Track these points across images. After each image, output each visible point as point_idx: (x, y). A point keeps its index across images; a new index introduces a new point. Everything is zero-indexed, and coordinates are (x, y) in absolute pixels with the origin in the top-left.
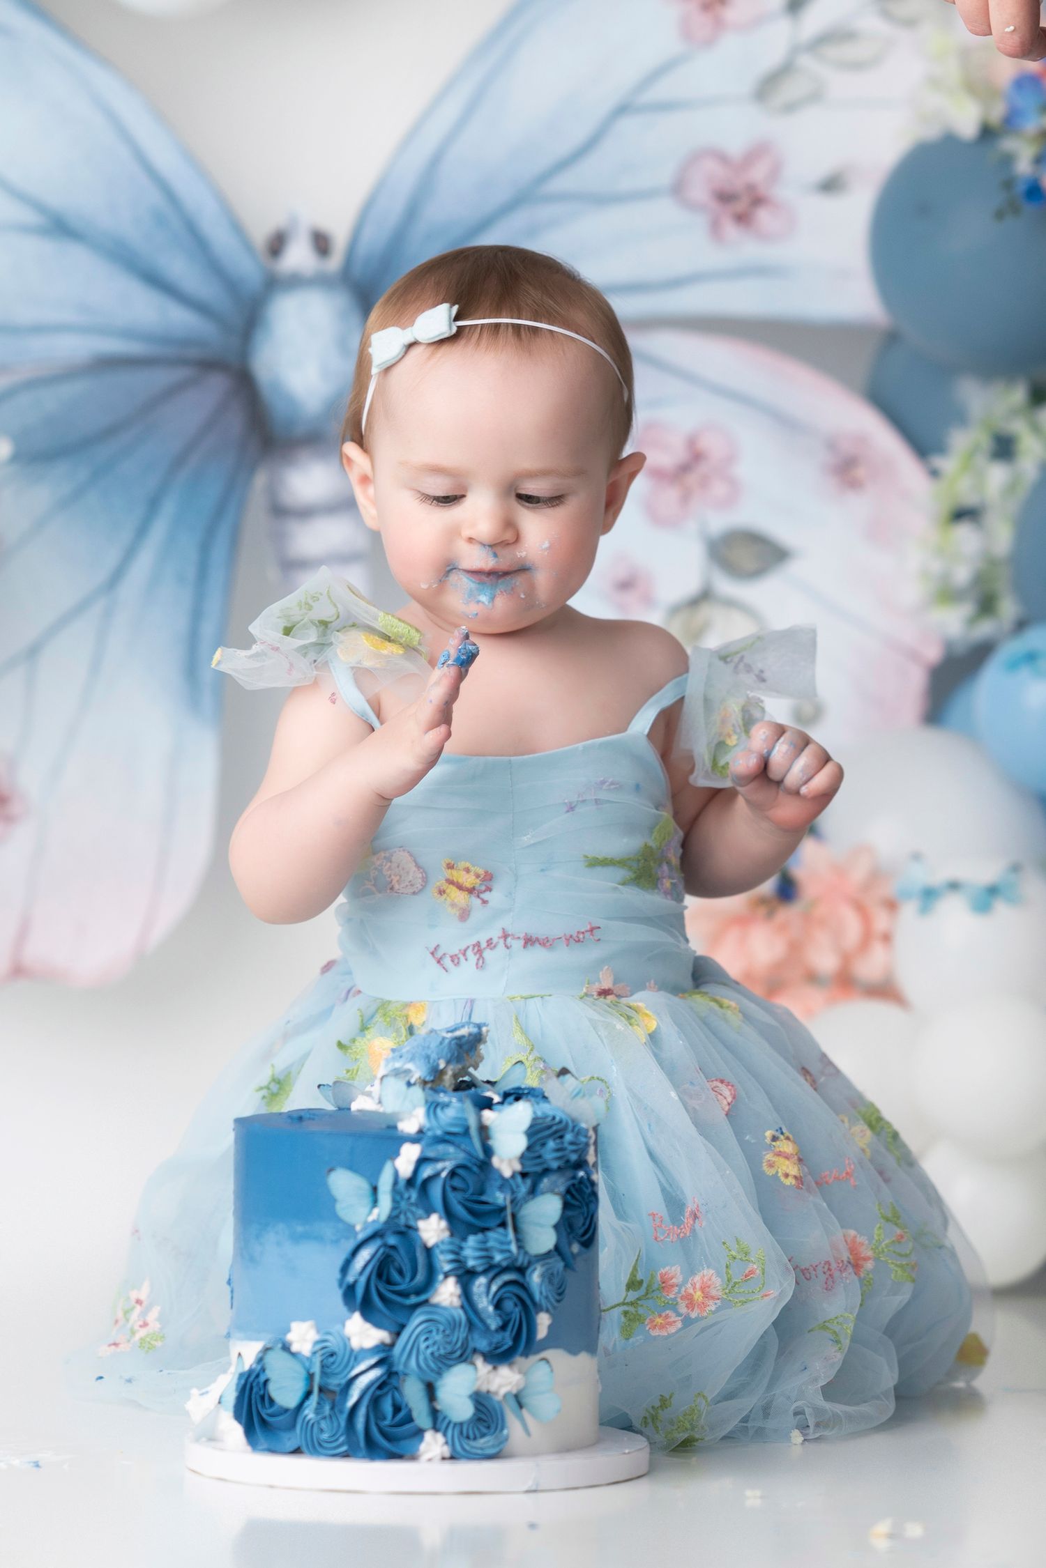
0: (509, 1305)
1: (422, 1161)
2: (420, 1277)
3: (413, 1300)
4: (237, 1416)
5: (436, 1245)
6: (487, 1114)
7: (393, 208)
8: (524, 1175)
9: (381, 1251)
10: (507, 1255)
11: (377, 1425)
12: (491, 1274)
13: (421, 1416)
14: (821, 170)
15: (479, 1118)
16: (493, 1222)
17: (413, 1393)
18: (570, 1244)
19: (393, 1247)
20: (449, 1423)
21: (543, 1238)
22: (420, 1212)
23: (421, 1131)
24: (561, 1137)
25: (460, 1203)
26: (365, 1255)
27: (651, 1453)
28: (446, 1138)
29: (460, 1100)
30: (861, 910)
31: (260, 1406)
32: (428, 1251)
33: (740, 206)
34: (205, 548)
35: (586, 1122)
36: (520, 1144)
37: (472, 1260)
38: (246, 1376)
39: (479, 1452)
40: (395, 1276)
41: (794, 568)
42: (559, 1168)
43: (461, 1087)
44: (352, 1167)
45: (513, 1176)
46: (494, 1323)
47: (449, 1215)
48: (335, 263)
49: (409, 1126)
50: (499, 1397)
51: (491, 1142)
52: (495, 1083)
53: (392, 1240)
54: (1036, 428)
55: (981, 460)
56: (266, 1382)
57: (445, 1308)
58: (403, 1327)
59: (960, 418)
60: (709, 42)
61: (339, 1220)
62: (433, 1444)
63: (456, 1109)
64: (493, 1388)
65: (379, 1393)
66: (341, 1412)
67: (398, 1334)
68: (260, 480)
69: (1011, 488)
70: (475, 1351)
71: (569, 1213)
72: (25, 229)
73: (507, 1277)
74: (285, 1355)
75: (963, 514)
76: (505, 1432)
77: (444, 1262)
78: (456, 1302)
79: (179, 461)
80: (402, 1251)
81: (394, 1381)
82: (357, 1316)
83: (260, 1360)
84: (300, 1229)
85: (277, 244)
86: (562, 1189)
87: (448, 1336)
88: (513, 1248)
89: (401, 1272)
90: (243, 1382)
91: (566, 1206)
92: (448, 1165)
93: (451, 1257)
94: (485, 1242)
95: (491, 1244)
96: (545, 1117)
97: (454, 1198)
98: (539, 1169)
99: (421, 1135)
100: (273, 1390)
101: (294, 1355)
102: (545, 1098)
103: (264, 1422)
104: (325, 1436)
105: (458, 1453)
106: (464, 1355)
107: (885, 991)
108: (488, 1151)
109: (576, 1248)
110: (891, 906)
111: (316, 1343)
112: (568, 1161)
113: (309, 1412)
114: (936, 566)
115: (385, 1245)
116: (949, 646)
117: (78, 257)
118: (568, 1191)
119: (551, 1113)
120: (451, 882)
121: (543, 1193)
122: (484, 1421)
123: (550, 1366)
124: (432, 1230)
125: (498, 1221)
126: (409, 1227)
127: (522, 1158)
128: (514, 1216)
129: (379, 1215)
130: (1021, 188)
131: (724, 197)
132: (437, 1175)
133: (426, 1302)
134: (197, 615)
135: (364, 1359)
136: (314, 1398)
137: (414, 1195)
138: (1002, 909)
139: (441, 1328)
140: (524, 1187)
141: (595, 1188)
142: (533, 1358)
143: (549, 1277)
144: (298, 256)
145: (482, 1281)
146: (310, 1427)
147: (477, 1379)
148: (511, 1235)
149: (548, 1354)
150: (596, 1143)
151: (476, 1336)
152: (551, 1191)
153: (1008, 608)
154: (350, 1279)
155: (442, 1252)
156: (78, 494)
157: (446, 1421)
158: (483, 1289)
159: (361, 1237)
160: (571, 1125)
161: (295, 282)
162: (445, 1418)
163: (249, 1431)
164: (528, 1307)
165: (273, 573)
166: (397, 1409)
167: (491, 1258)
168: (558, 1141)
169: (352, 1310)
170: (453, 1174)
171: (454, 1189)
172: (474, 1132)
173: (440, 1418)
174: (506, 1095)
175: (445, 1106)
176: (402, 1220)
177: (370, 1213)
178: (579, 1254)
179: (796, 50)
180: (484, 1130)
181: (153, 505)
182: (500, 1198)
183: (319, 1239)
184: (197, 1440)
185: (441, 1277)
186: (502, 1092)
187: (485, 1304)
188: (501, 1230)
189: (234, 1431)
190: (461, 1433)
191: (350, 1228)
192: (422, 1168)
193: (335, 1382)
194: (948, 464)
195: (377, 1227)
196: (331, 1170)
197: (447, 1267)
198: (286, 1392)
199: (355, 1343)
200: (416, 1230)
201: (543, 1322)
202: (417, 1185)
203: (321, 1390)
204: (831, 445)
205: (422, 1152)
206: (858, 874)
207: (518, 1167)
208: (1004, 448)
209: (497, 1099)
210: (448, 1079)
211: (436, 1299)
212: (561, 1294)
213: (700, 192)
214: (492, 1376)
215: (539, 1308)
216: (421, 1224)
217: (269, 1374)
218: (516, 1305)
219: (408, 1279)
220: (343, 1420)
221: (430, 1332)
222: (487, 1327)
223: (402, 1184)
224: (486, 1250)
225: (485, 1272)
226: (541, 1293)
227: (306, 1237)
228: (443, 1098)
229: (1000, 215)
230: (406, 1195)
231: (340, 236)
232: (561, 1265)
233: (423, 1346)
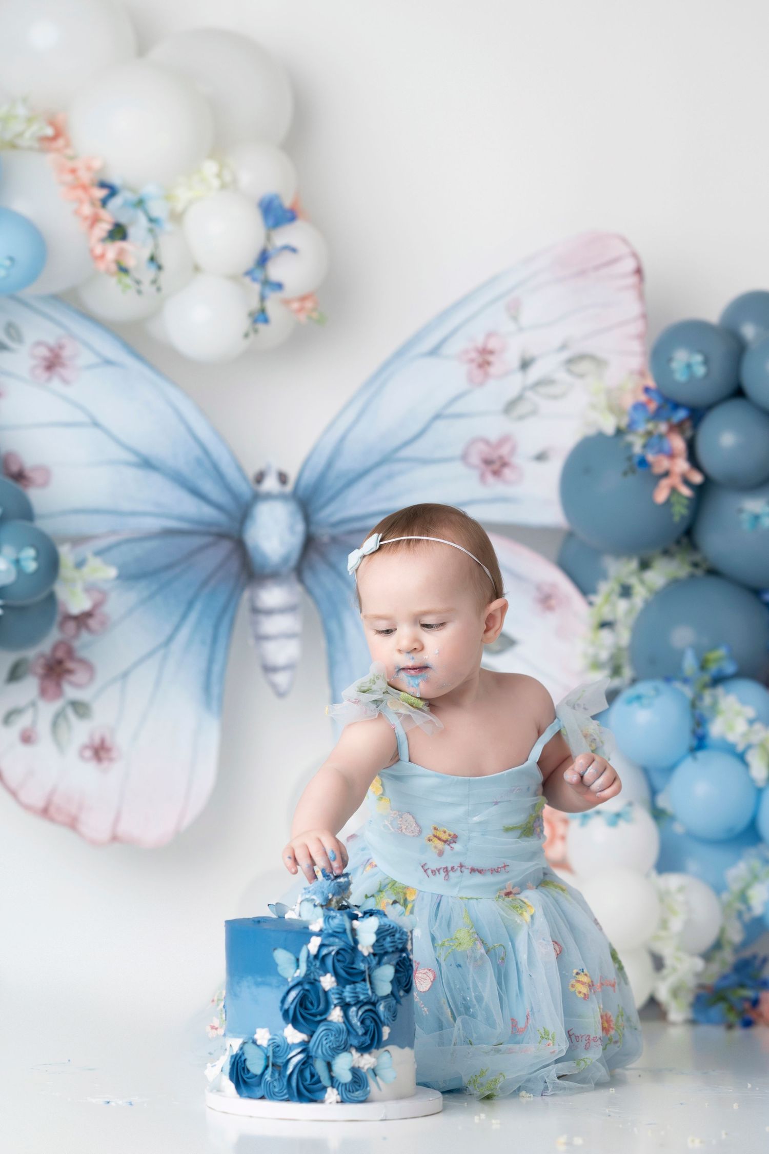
0: (368, 1022)
1: (322, 946)
2: (322, 1007)
3: (319, 1018)
4: (231, 1078)
5: (330, 990)
6: (355, 922)
7: (318, 460)
8: (375, 955)
9: (302, 992)
10: (366, 996)
11: (303, 1084)
12: (359, 1006)
13: (325, 1081)
14: (536, 450)
15: (351, 925)
16: (359, 979)
17: (320, 1067)
18: (399, 991)
19: (307, 990)
20: (339, 1084)
21: (385, 988)
22: (321, 972)
23: (321, 930)
24: (394, 935)
25: (342, 968)
26: (293, 994)
27: (443, 1100)
28: (334, 934)
29: (341, 915)
31: (242, 1074)
32: (326, 993)
33: (496, 467)
34: (216, 629)
35: (407, 928)
36: (372, 939)
37: (349, 998)
38: (234, 1058)
39: (356, 1099)
40: (309, 1006)
41: (518, 649)
42: (393, 952)
43: (342, 908)
44: (286, 948)
45: (369, 955)
46: (360, 1031)
47: (336, 974)
48: (289, 488)
49: (315, 927)
50: (364, 1070)
51: (357, 937)
52: (360, 906)
53: (307, 987)
54: (642, 582)
55: (615, 597)
56: (245, 1060)
57: (335, 1023)
58: (313, 1032)
59: (604, 576)
60: (481, 384)
61: (279, 975)
62: (332, 1095)
63: (339, 919)
64: (361, 1065)
65: (303, 1067)
66: (284, 1077)
67: (311, 1036)
69: (629, 611)
70: (351, 1046)
71: (398, 975)
72: (129, 464)
73: (367, 1007)
74: (254, 1046)
75: (605, 625)
76: (368, 1089)
77: (334, 999)
78: (341, 1020)
79: (204, 583)
80: (312, 992)
81: (310, 1061)
82: (290, 1026)
83: (241, 1049)
84: (259, 979)
85: (260, 478)
86: (394, 962)
87: (337, 1037)
88: (370, 992)
89: (312, 1004)
90: (233, 1060)
91: (397, 971)
92: (335, 949)
93: (338, 996)
94: (355, 989)
95: (358, 990)
96: (385, 925)
97: (338, 965)
98: (382, 952)
99: (320, 933)
100: (249, 1064)
101: (259, 1046)
102: (385, 915)
103: (245, 1082)
104: (276, 1090)
105: (344, 1099)
106: (346, 1048)
108: (356, 942)
109: (402, 993)
110: (566, 822)
111: (270, 1040)
112: (397, 948)
113: (267, 1077)
114: (590, 651)
115: (303, 989)
117: (156, 479)
118: (398, 964)
119: (388, 923)
120: (435, 836)
121: (384, 964)
122: (358, 1083)
123: (390, 1054)
124: (328, 982)
125: (362, 978)
126: (316, 980)
127: (374, 946)
128: (370, 976)
129: (300, 973)
130: (636, 460)
131: (487, 462)
132: (329, 953)
133: (325, 1019)
134: (211, 661)
135: (294, 1049)
136: (270, 1069)
137: (318, 963)
138: (622, 824)
139: (334, 1033)
140: (374, 961)
141: (411, 963)
142: (381, 1050)
143: (388, 1008)
144: (271, 484)
145: (354, 1009)
146: (268, 1084)
147: (353, 1060)
148: (368, 986)
149: (389, 1048)
150: (412, 939)
151: (351, 1038)
152: (388, 963)
153: (628, 673)
154: (286, 1006)
155: (333, 994)
156: (150, 598)
157: (338, 1083)
158: (354, 1013)
159: (291, 984)
160: (398, 930)
161: (268, 497)
162: (337, 1081)
163: (238, 1087)
164: (378, 1023)
165: (251, 642)
166: (312, 1076)
167: (358, 997)
168: (392, 937)
169: (287, 1023)
170: (338, 953)
172: (348, 932)
173: (335, 1081)
174: (365, 913)
175: (334, 918)
176: (312, 976)
177: (295, 972)
178: (403, 996)
179: (524, 389)
180: (353, 931)
181: (190, 605)
182: (362, 966)
183: (270, 985)
184: (211, 1091)
185: (333, 1007)
186: (363, 911)
187: (355, 1021)
188: (363, 983)
189: (230, 1087)
190: (346, 1089)
191: (286, 980)
192: (322, 950)
193: (280, 1061)
194: (597, 600)
195: (299, 979)
196: (275, 949)
197: (336, 1002)
198: (255, 1066)
199: (290, 1041)
200: (319, 981)
201: (386, 1031)
202: (319, 958)
203: (273, 1065)
204: (539, 588)
205: (322, 941)
207: (371, 951)
208: (626, 592)
209: (360, 915)
210: (334, 903)
211: (330, 1018)
212: (395, 1016)
213: (475, 459)
214: (360, 1059)
215: (383, 1024)
216: (322, 979)
217: (246, 1056)
218: (371, 1022)
219: (315, 1007)
220: (285, 1081)
221: (328, 1035)
222: (358, 1034)
223: (312, 957)
224: (356, 993)
225: (355, 1005)
226: (384, 1016)
227: (263, 984)
228: (332, 913)
229: (625, 474)
230: (314, 964)
231: (292, 476)
232: (394, 1002)
233: (324, 1043)
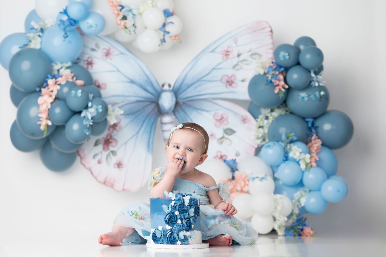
0: (188, 223)
1: (175, 203)
2: (175, 219)
3: (175, 222)
4: (152, 239)
7: (180, 81)
8: (189, 206)
11: (171, 240)
13: (177, 239)
15: (183, 198)
16: (185, 212)
17: (175, 235)
19: (171, 215)
21: (192, 214)
22: (175, 210)
23: (175, 199)
26: (168, 216)
28: (178, 200)
30: (244, 181)
31: (155, 238)
32: (176, 216)
33: (230, 83)
34: (151, 128)
36: (188, 201)
37: (182, 217)
39: (185, 244)
41: (236, 134)
42: (194, 205)
44: (165, 204)
45: (187, 206)
46: (186, 226)
47: (179, 211)
48: (171, 88)
49: (173, 199)
50: (188, 236)
53: (171, 214)
54: (271, 115)
55: (263, 120)
57: (179, 224)
59: (261, 114)
60: (226, 60)
61: (164, 212)
62: (179, 242)
63: (180, 197)
64: (186, 235)
65: (171, 235)
66: (166, 238)
67: (173, 227)
68: (159, 119)
69: (268, 123)
70: (184, 230)
72: (127, 82)
73: (187, 220)
75: (261, 127)
76: (189, 241)
78: (181, 223)
79: (148, 116)
80: (173, 216)
81: (173, 234)
82: (167, 225)
83: (155, 231)
84: (159, 213)
85: (163, 85)
86: (194, 208)
88: (188, 216)
89: (173, 219)
90: (153, 235)
91: (195, 210)
92: (179, 204)
93: (179, 217)
95: (185, 215)
96: (192, 198)
97: (179, 208)
98: (191, 205)
100: (157, 235)
101: (159, 230)
102: (192, 196)
103: (156, 240)
104: (164, 241)
105: (182, 244)
106: (182, 230)
107: (248, 192)
108: (184, 202)
109: (197, 216)
110: (248, 180)
111: (162, 229)
113: (162, 238)
114: (256, 134)
115: (170, 215)
116: (258, 145)
117: (135, 86)
118: (195, 208)
121: (192, 208)
122: (186, 239)
123: (194, 232)
124: (177, 213)
127: (189, 203)
128: (188, 211)
130: (269, 81)
131: (228, 82)
132: (177, 205)
134: (149, 138)
135: (169, 231)
136: (162, 236)
138: (264, 181)
139: (179, 226)
140: (189, 207)
143: (193, 220)
144: (166, 87)
145: (184, 220)
146: (162, 240)
147: (184, 234)
148: (187, 213)
149: (193, 230)
150: (199, 202)
151: (183, 228)
153: (267, 140)
154: (166, 220)
156: (133, 120)
157: (180, 239)
159: (167, 214)
160: (195, 199)
161: (166, 91)
163: (154, 241)
164: (190, 224)
165: (161, 132)
166: (174, 237)
167: (185, 217)
168: (194, 201)
170: (179, 205)
171: (179, 207)
172: (182, 199)
175: (178, 196)
176: (173, 212)
177: (168, 211)
178: (197, 217)
179: (238, 62)
181: (144, 122)
182: (186, 209)
183: (161, 214)
187: (184, 223)
189: (152, 241)
190: (182, 241)
193: (165, 234)
194: (259, 120)
195: (169, 213)
196: (163, 205)
197: (179, 218)
198: (159, 235)
199: (167, 229)
201: (193, 226)
202: (174, 207)
203: (163, 235)
204: (242, 117)
206: (244, 176)
207: (188, 205)
208: (267, 118)
211: (177, 222)
212: (195, 222)
213: (224, 81)
214: (186, 233)
215: (192, 224)
216: (175, 212)
217: (156, 233)
221: (177, 227)
222: (185, 227)
223: (172, 207)
225: (184, 219)
226: (192, 222)
229: (266, 85)
232: (195, 218)
233: (176, 229)
